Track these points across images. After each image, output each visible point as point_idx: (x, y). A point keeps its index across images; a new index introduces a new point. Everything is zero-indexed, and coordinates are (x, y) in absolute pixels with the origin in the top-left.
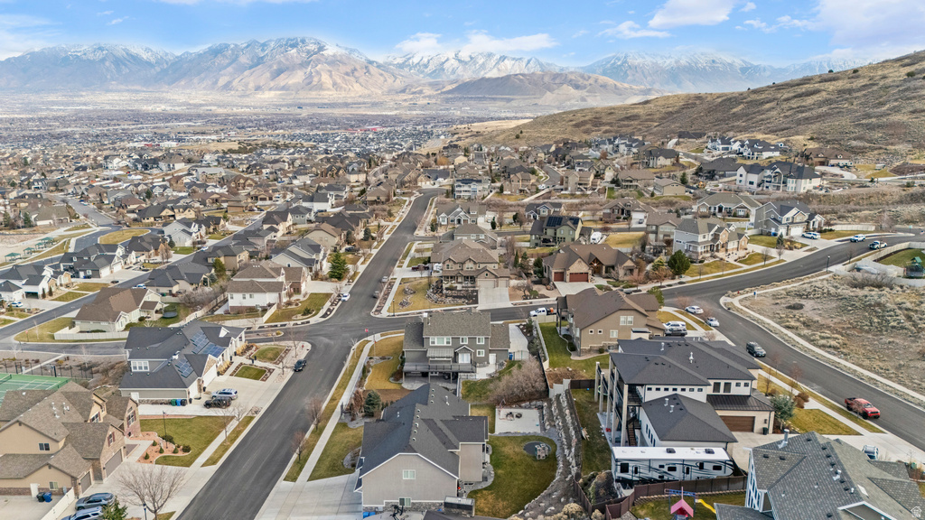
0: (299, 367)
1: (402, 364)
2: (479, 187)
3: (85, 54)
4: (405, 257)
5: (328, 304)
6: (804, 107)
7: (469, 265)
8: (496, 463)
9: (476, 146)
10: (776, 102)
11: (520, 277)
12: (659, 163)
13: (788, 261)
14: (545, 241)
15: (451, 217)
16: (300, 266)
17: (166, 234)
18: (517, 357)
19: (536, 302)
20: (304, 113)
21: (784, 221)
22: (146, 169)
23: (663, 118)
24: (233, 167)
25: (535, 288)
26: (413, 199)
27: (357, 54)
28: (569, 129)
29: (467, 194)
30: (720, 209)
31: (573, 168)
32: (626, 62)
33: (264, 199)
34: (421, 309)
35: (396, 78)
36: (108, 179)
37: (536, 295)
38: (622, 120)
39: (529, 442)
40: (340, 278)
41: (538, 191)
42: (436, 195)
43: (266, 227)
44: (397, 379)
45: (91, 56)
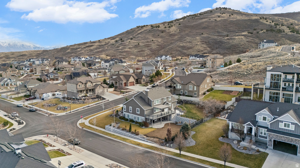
37: (125, 92)
41: (21, 75)
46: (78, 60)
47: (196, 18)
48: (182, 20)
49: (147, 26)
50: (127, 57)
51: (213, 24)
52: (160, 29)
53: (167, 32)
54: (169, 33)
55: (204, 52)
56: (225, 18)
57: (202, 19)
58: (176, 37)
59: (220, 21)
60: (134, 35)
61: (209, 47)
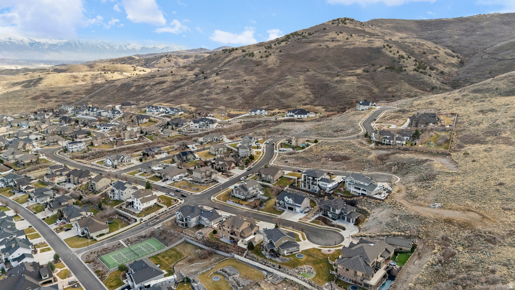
2: (82, 145)
5: (171, 197)
12: (144, 121)
14: (185, 161)
15: (120, 161)
21: (252, 141)
29: (76, 149)
30: (214, 139)
37: (229, 176)
44: (246, 201)
46: (155, 111)
47: (304, 40)
48: (283, 44)
49: (237, 49)
50: (215, 109)
51: (324, 53)
52: (255, 60)
53: (264, 64)
54: (266, 66)
55: (306, 102)
56: (341, 43)
57: (311, 42)
58: (275, 74)
59: (333, 48)
60: (220, 66)
61: (313, 94)
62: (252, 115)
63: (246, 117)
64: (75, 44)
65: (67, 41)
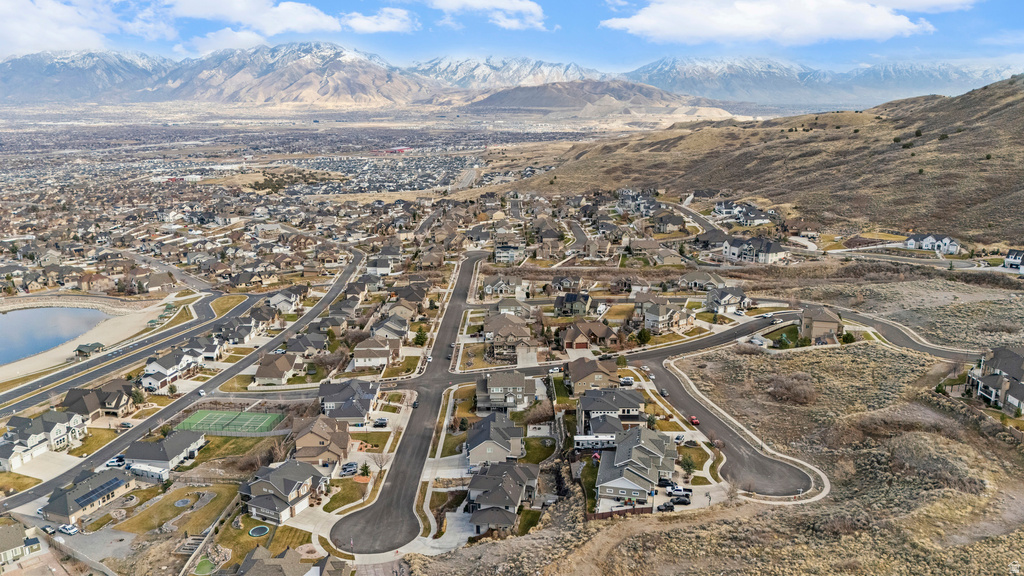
0: (415, 406)
1: (476, 402)
2: (516, 253)
3: (73, 61)
4: (463, 326)
5: (419, 364)
6: (805, 167)
7: (511, 338)
8: (527, 448)
9: (512, 193)
10: (782, 161)
11: (545, 344)
12: (668, 229)
13: (716, 333)
14: (565, 312)
15: (495, 288)
16: (396, 338)
17: (271, 303)
18: (540, 398)
19: (554, 363)
20: (322, 127)
21: (723, 303)
22: (202, 223)
23: (689, 167)
24: (285, 221)
25: (554, 352)
26: (460, 263)
27: (377, 60)
28: (601, 175)
29: (506, 259)
30: (695, 284)
31: (598, 229)
32: (674, 67)
33: (330, 262)
34: (480, 367)
35: (421, 87)
36: (167, 233)
37: (553, 358)
38: (650, 167)
39: (543, 439)
40: (422, 344)
41: (564, 257)
42: (480, 259)
43: (349, 296)
44: (473, 412)
45: (80, 64)
60: (976, 117)
62: (909, 246)
63: (887, 250)
64: (886, 71)
65: (869, 66)
